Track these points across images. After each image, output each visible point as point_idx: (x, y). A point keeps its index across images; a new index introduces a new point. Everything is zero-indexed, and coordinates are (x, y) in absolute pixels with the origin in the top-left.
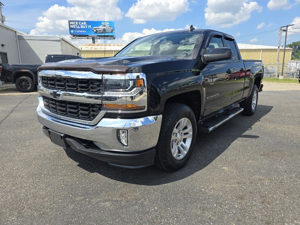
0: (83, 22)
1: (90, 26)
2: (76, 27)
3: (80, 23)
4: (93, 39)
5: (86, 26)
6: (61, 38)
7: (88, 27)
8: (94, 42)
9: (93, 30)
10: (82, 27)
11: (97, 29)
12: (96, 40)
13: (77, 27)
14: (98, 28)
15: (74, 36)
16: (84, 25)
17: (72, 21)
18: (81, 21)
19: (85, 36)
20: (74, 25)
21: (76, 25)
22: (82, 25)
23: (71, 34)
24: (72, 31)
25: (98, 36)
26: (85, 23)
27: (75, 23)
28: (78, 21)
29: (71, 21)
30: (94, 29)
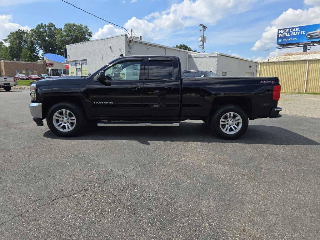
0: (295, 28)
1: (304, 32)
2: (285, 35)
3: (291, 30)
4: (305, 47)
5: (298, 33)
6: (218, 53)
7: (300, 33)
8: (305, 50)
9: (307, 36)
10: (292, 34)
11: (312, 34)
12: (308, 47)
13: (287, 36)
14: (314, 33)
15: (281, 45)
16: (295, 32)
17: (282, 29)
18: (293, 28)
19: (294, 44)
20: (284, 33)
21: (286, 33)
22: (294, 32)
23: (278, 43)
24: (280, 41)
25: (312, 42)
26: (297, 29)
27: (285, 31)
28: (289, 29)
29: (280, 30)
30: (308, 34)
